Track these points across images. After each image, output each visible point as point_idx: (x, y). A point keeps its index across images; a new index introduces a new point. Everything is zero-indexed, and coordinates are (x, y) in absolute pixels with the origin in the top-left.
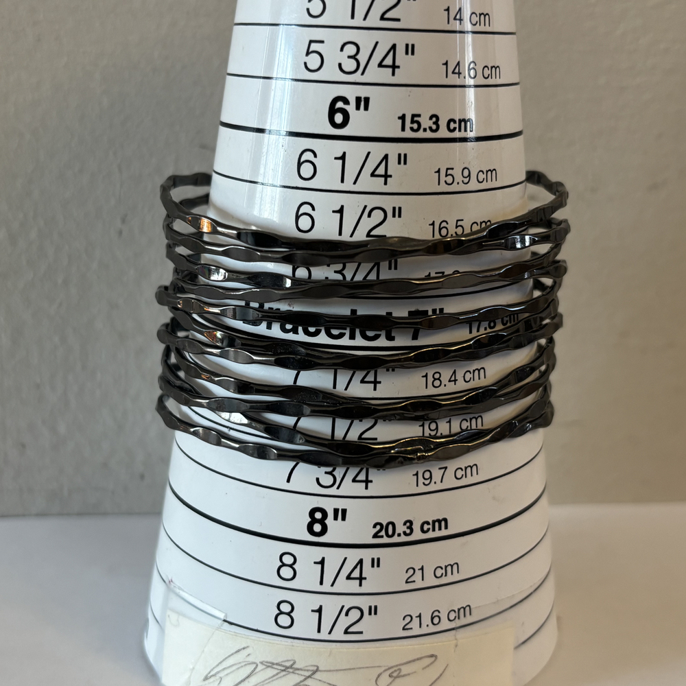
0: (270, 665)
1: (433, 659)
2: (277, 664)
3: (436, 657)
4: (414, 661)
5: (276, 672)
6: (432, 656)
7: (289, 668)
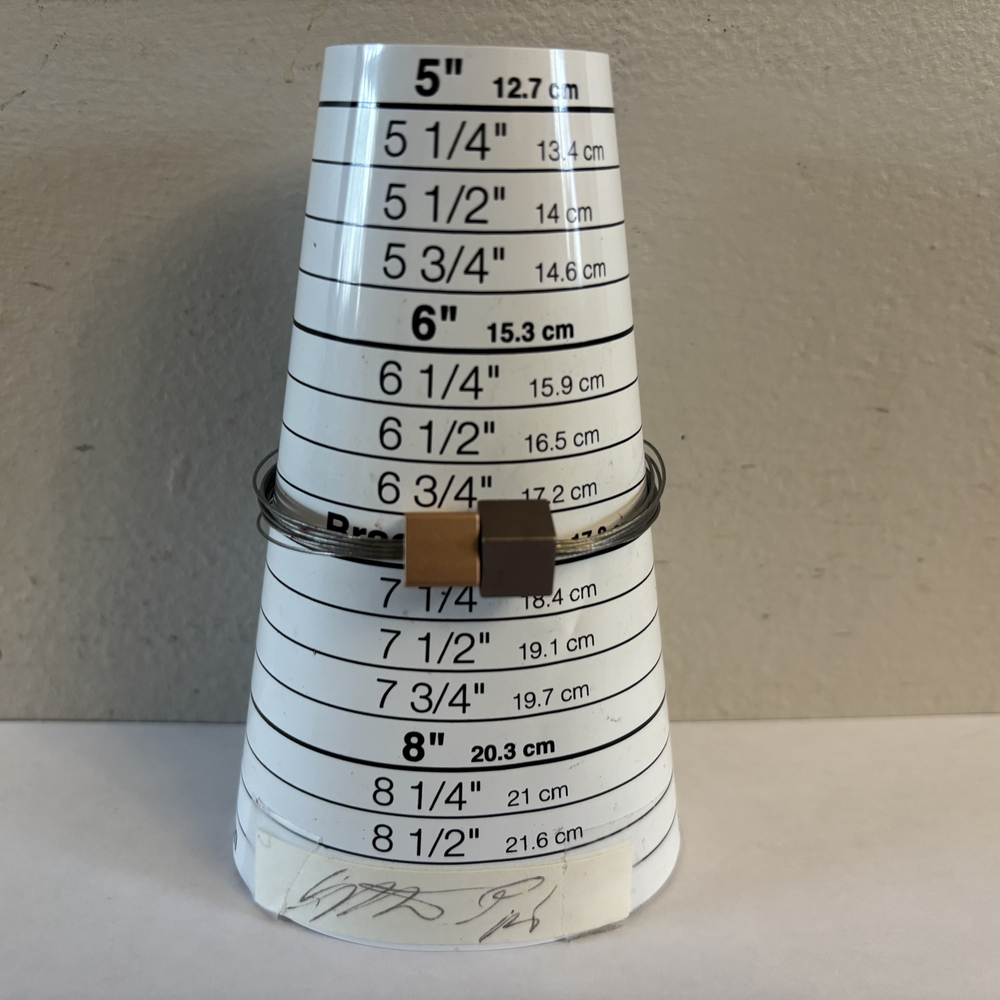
0: (370, 887)
1: (540, 881)
2: (377, 886)
3: (543, 878)
4: (519, 882)
5: (375, 893)
6: (539, 878)
7: (388, 890)
